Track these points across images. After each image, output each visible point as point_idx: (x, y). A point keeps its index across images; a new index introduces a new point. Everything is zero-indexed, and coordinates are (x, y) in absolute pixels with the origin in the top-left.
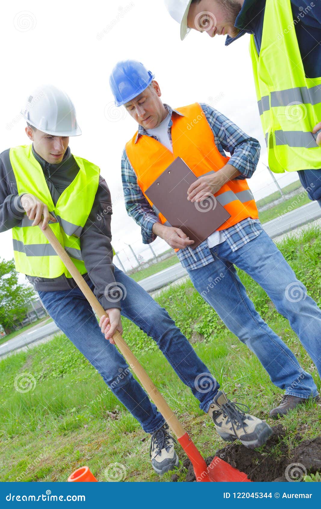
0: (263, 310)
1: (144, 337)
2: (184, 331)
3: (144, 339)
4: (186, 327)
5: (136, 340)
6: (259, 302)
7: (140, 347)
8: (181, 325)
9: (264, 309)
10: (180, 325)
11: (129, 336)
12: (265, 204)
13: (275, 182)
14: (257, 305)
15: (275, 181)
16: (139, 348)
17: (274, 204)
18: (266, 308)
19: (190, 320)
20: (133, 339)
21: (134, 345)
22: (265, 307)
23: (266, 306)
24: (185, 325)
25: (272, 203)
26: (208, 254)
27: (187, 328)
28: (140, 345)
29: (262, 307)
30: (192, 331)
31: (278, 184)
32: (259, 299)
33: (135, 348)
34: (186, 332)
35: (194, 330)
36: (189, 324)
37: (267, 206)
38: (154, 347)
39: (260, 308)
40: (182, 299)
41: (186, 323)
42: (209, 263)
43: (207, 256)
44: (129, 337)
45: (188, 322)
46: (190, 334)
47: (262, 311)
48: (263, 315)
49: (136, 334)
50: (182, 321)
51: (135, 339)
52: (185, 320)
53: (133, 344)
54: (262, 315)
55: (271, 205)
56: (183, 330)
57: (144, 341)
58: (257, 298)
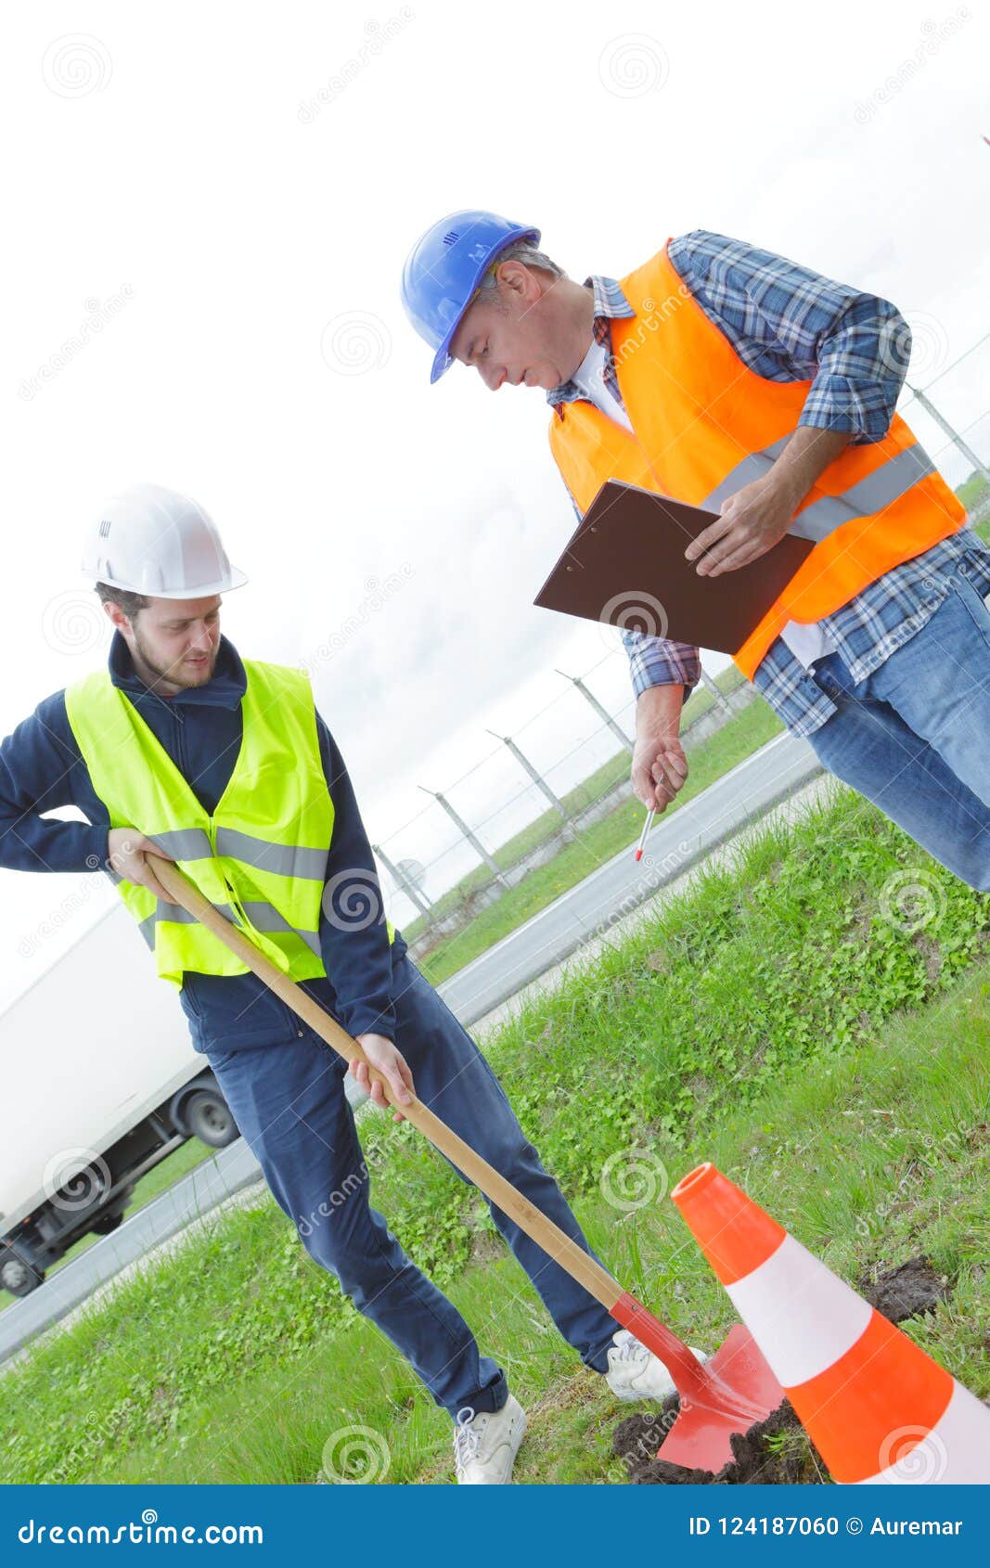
0: (679, 1107)
1: (313, 1297)
2: (444, 1241)
3: (313, 1303)
4: (448, 1225)
5: (283, 1317)
6: (663, 1086)
7: (306, 1335)
8: (430, 1226)
9: (682, 1103)
10: (426, 1226)
11: (258, 1309)
12: (592, 802)
13: (608, 723)
14: (658, 1099)
15: (610, 722)
16: (301, 1338)
17: (619, 796)
18: (687, 1098)
19: (457, 1199)
20: (274, 1314)
21: (281, 1335)
22: (681, 1096)
23: (686, 1092)
24: (445, 1220)
25: (614, 795)
26: (816, 696)
27: (452, 1228)
28: (303, 1327)
29: (674, 1100)
30: (470, 1234)
31: (620, 731)
32: (658, 1078)
33: (290, 1344)
34: (449, 1241)
35: (476, 1229)
36: (456, 1214)
37: (599, 808)
38: (353, 1319)
39: (667, 1103)
40: (412, 1145)
41: (444, 1214)
42: (829, 716)
43: (817, 700)
44: (257, 1314)
45: (450, 1207)
46: (464, 1245)
47: (676, 1111)
48: (683, 1123)
49: (282, 1297)
50: (431, 1210)
51: (283, 1312)
52: (437, 1205)
53: (277, 1333)
54: (679, 1123)
55: (613, 799)
56: (440, 1239)
57: (316, 1309)
58: (651, 1078)
